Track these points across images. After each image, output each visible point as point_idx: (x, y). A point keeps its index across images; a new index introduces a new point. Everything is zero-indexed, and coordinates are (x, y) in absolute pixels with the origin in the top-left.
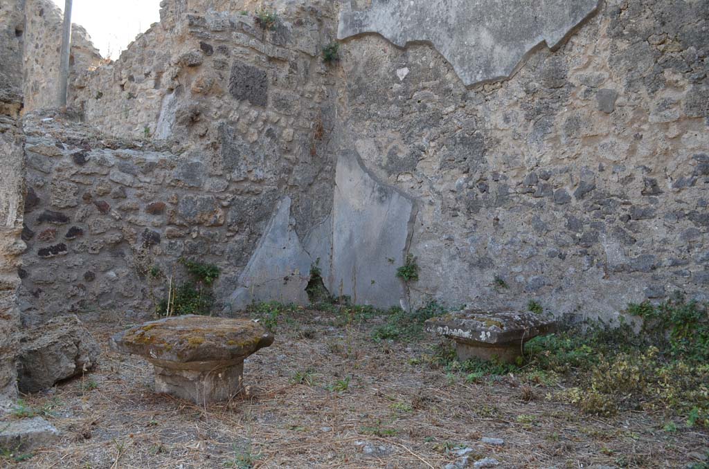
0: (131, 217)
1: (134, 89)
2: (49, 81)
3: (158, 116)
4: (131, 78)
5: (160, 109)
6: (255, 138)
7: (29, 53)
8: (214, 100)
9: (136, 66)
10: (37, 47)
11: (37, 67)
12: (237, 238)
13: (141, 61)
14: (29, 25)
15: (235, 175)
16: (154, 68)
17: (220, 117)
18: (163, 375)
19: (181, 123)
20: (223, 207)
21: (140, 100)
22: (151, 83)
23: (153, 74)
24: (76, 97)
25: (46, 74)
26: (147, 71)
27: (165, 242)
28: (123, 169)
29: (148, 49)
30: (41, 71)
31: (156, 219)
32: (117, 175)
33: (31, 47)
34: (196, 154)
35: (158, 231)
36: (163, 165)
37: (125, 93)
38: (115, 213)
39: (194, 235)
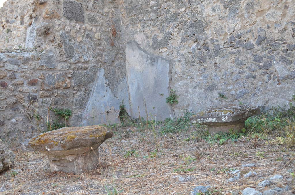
0: (20, 88)
1: (10, 27)
3: (25, 40)
4: (7, 21)
5: (26, 35)
6: (81, 39)
8: (56, 20)
12: (79, 93)
13: (12, 11)
15: (73, 60)
16: (19, 14)
17: (61, 30)
18: (54, 161)
19: (40, 36)
20: (69, 78)
21: (14, 32)
22: (18, 22)
23: (19, 17)
26: (15, 16)
27: (41, 100)
28: (12, 63)
29: (15, 5)
31: (33, 88)
32: (9, 67)
34: (50, 51)
35: (36, 94)
36: (33, 58)
37: (5, 30)
38: (10, 87)
39: (56, 95)
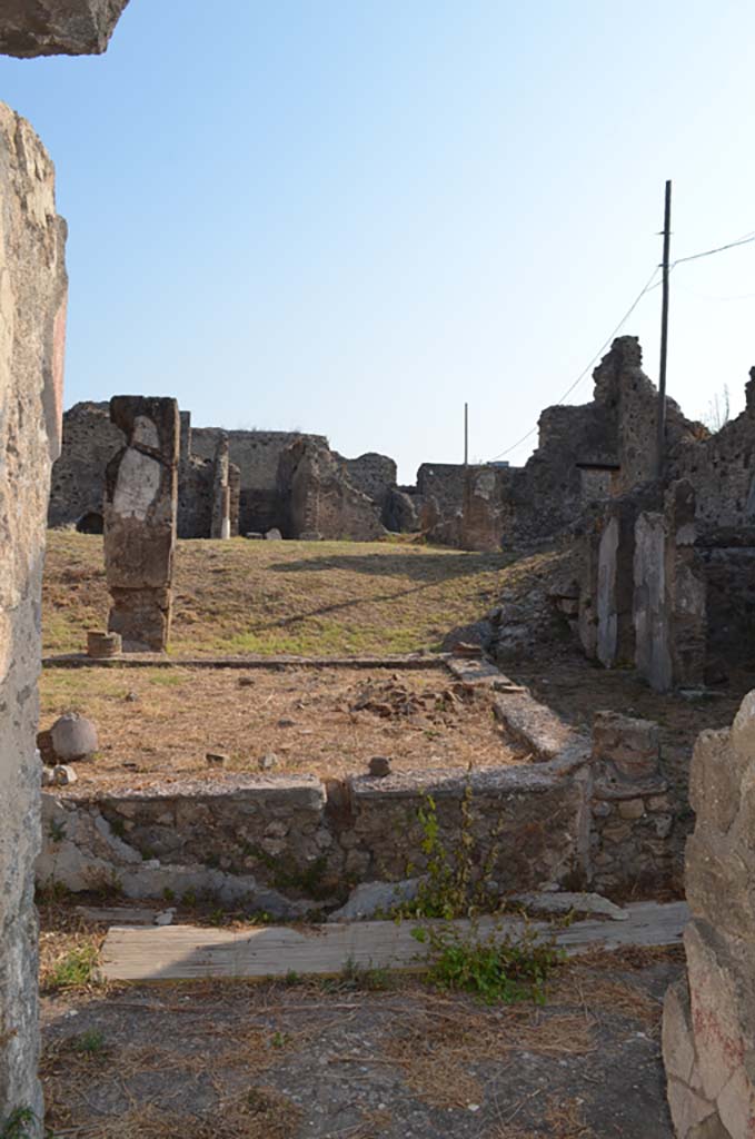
2: (644, 450)
7: (624, 423)
9: (727, 448)
10: (631, 416)
11: (632, 435)
14: (623, 397)
24: (671, 466)
25: (642, 443)
30: (636, 439)
33: (627, 416)
